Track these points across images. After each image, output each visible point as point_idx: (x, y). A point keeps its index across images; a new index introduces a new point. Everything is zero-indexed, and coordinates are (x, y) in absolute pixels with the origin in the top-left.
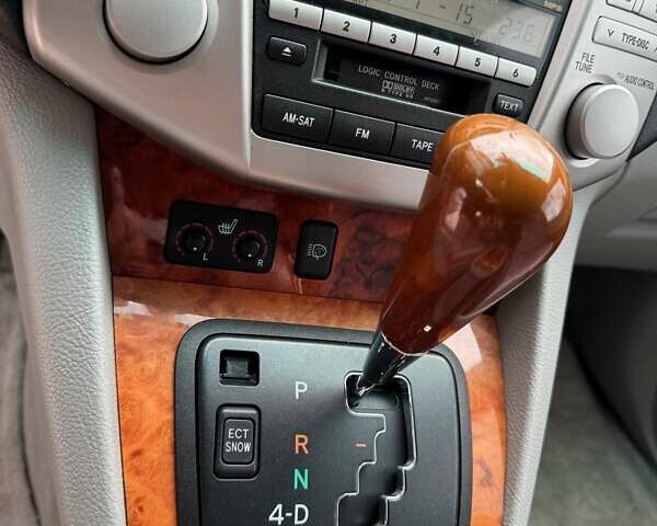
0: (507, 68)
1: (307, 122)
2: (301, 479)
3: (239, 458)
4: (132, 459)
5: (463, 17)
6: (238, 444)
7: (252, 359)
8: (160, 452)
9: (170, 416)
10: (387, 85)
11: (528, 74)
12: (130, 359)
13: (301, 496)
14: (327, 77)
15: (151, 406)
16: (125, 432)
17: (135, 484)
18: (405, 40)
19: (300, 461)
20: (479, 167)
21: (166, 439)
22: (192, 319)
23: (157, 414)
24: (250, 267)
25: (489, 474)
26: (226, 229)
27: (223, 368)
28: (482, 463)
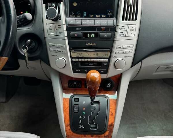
0: (103, 60)
1: (79, 71)
2: (84, 113)
3: (76, 110)
4: (65, 110)
5: (97, 55)
6: (76, 109)
7: (78, 99)
8: (68, 110)
9: (69, 106)
10: (89, 64)
11: (107, 60)
12: (65, 99)
13: (84, 115)
14: (81, 65)
15: (67, 105)
16: (64, 108)
17: (65, 113)
18: (89, 60)
19: (84, 111)
20: (90, 77)
21: (68, 108)
22: (72, 94)
23: (67, 106)
24: (79, 87)
25: (112, 114)
26: (75, 83)
27: (75, 100)
28: (111, 112)
